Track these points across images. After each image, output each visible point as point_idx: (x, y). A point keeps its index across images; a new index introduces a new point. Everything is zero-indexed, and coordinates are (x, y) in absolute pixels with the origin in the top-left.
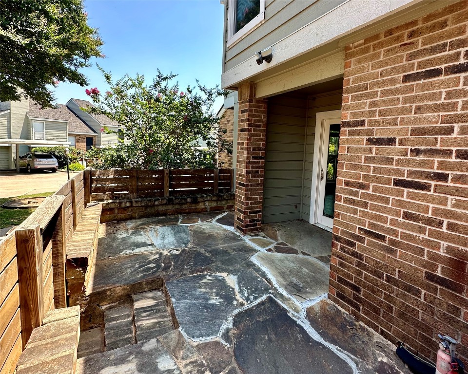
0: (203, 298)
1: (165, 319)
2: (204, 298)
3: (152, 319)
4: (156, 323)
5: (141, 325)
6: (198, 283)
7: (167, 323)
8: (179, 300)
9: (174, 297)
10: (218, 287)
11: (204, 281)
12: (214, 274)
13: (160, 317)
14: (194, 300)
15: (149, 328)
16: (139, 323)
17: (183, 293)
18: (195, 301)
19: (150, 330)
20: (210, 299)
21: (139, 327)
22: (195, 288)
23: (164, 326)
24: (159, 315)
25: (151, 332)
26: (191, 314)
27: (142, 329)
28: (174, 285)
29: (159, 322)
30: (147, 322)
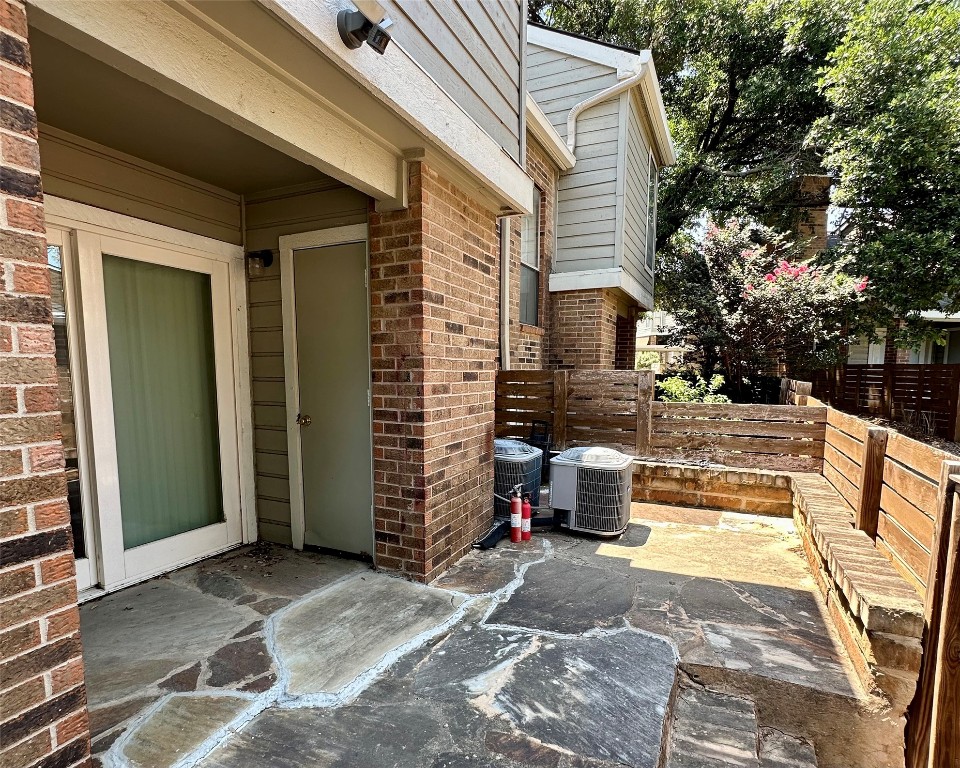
0: (598, 681)
1: (683, 738)
2: (595, 679)
3: (715, 752)
4: (708, 739)
5: (744, 749)
6: (570, 718)
7: (684, 728)
8: (648, 702)
9: (656, 714)
10: (539, 685)
11: (547, 713)
12: (506, 716)
13: (695, 748)
14: (616, 686)
15: (727, 735)
16: (748, 755)
17: (627, 712)
18: (618, 683)
19: (726, 728)
20: (586, 673)
21: (750, 747)
22: (588, 710)
23: (694, 726)
24: (695, 755)
25: (725, 724)
26: (643, 668)
27: (743, 739)
28: (633, 750)
29: (700, 737)
30: (728, 750)
